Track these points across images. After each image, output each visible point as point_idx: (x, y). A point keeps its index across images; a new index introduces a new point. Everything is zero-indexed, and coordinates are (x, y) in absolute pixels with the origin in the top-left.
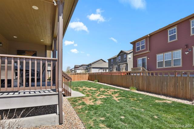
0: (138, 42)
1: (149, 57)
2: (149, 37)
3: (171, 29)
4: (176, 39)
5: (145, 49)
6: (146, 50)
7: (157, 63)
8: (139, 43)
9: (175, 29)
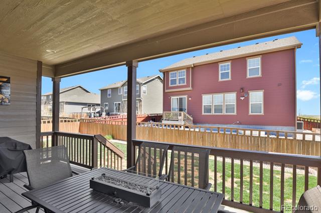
0: (174, 72)
1: (191, 97)
2: (192, 68)
3: (223, 64)
4: (230, 79)
5: (185, 84)
6: (187, 86)
7: (203, 106)
8: (176, 73)
9: (228, 65)
